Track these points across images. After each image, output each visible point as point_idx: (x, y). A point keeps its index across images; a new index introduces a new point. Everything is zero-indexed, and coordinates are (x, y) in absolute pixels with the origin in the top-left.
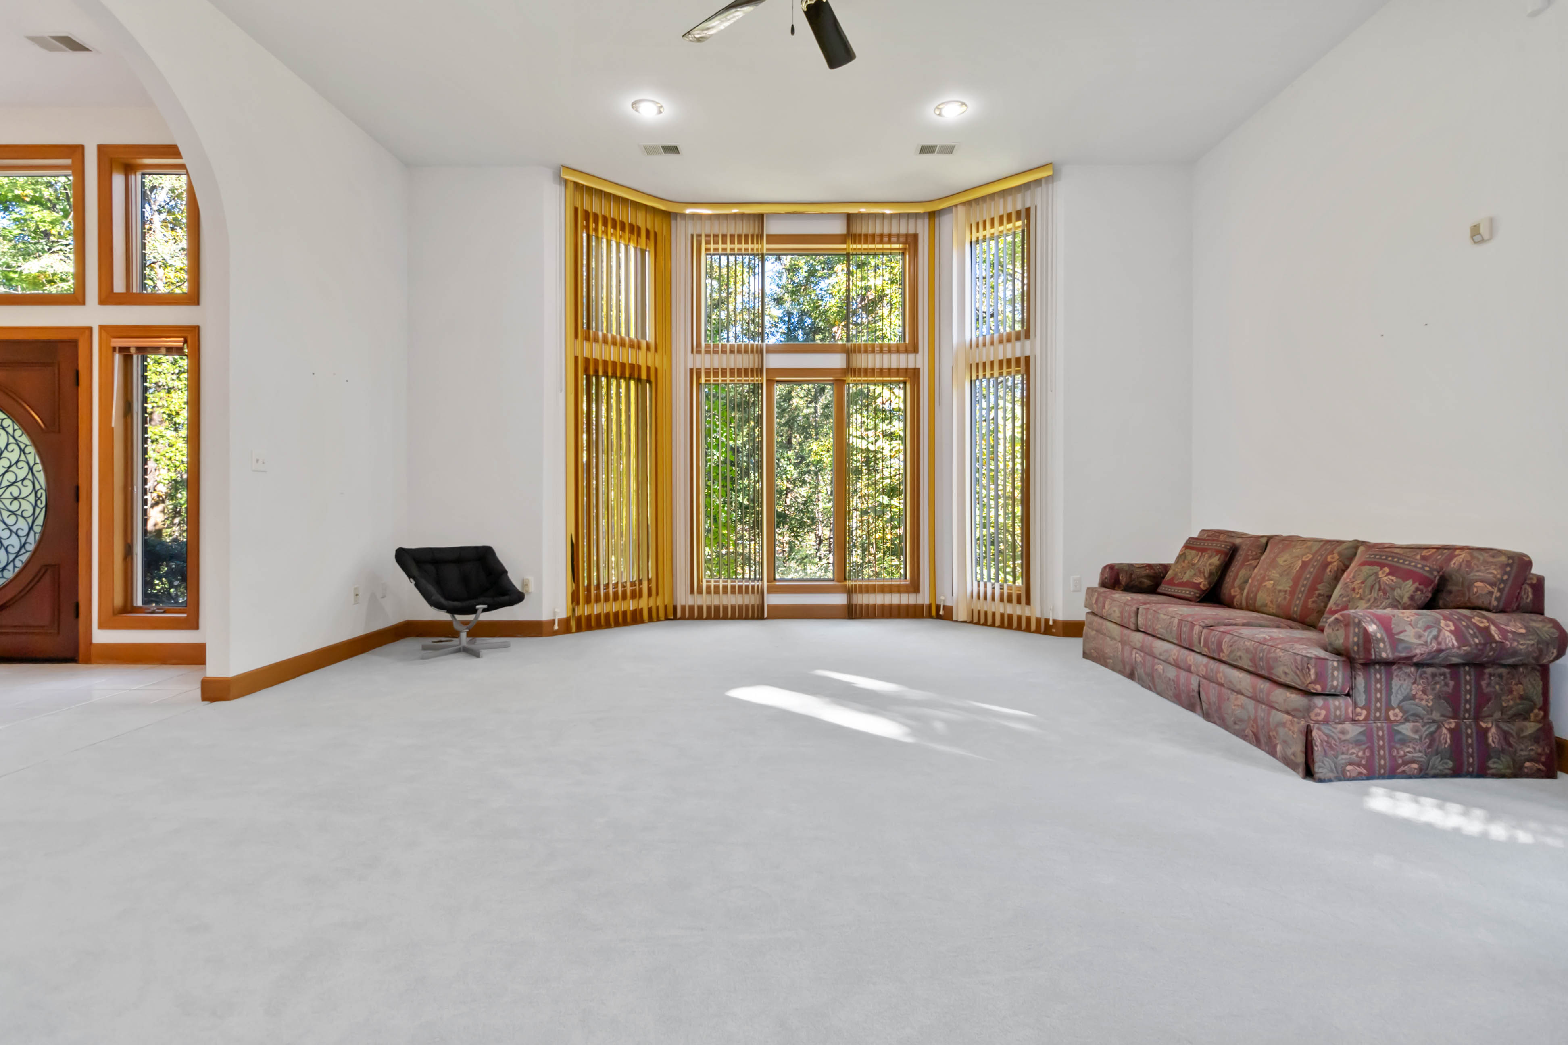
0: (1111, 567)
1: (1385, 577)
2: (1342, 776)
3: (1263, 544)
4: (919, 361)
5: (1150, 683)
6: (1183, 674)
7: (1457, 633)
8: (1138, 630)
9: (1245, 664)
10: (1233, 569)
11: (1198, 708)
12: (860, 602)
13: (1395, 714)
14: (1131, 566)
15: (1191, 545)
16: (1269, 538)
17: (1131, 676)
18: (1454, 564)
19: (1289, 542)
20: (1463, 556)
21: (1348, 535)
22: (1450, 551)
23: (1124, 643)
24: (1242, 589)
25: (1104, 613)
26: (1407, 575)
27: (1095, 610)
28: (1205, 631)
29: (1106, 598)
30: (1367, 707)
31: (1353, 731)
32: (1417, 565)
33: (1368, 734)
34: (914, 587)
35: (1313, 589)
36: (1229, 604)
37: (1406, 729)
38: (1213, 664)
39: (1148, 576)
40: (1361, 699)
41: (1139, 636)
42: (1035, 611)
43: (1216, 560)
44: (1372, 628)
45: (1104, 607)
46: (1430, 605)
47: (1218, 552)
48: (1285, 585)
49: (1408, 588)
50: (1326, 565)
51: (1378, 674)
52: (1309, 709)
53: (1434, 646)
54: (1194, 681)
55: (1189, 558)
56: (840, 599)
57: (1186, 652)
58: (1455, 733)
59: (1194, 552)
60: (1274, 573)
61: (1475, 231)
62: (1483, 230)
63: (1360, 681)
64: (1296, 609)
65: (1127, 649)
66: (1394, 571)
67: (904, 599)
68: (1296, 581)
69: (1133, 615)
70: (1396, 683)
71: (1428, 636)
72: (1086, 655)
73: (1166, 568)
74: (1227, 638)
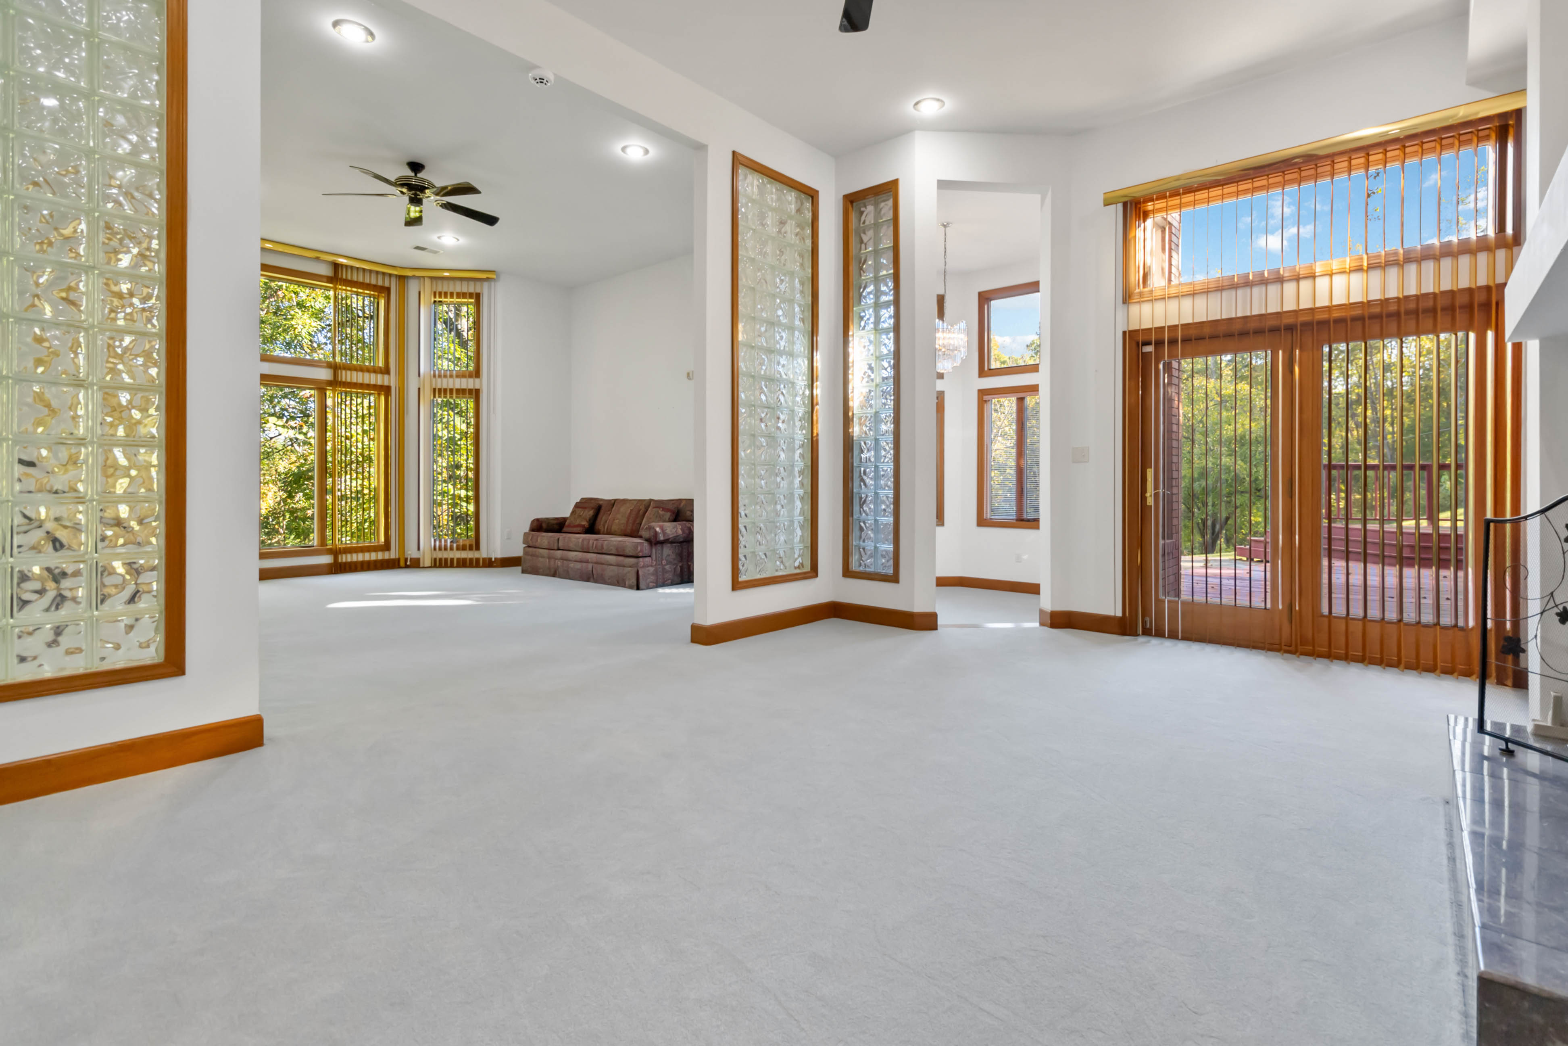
0: (538, 520)
1: (661, 512)
2: (648, 588)
3: (613, 503)
4: (391, 380)
5: (567, 575)
6: (584, 564)
7: (682, 529)
8: (559, 549)
9: (613, 552)
10: (600, 516)
11: (592, 579)
12: (344, 560)
13: (664, 562)
14: (547, 519)
15: (578, 506)
16: (615, 500)
17: (554, 575)
18: (682, 505)
19: (624, 501)
20: (684, 502)
21: (647, 497)
22: (680, 500)
23: (549, 558)
24: (604, 526)
25: (537, 545)
26: (667, 510)
27: (531, 544)
28: (595, 542)
29: (538, 537)
30: (656, 560)
31: (652, 569)
32: (670, 507)
33: (656, 570)
34: (387, 547)
35: (634, 521)
36: (598, 533)
37: (667, 567)
38: (599, 556)
39: (557, 524)
40: (654, 557)
41: (560, 552)
42: (483, 553)
43: (591, 513)
44: (658, 529)
45: (537, 541)
46: (675, 520)
47: (593, 508)
48: (624, 521)
49: (668, 515)
50: (639, 511)
51: (659, 547)
52: (637, 563)
53: (675, 535)
54: (590, 566)
55: (578, 513)
56: (326, 559)
57: (586, 554)
58: (681, 567)
59: (580, 509)
60: (619, 516)
61: (688, 374)
62: (691, 375)
63: (654, 550)
64: (629, 531)
65: (552, 561)
66: (664, 509)
67: (380, 556)
68: (628, 519)
69: (556, 542)
70: (665, 550)
71: (674, 530)
72: (523, 572)
73: (565, 519)
74: (606, 542)
